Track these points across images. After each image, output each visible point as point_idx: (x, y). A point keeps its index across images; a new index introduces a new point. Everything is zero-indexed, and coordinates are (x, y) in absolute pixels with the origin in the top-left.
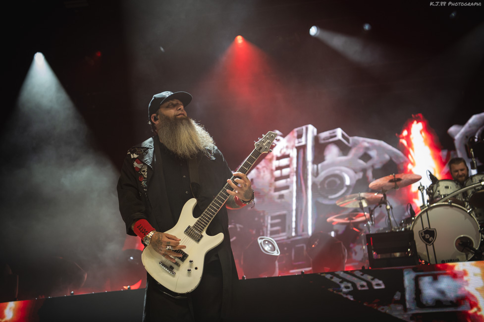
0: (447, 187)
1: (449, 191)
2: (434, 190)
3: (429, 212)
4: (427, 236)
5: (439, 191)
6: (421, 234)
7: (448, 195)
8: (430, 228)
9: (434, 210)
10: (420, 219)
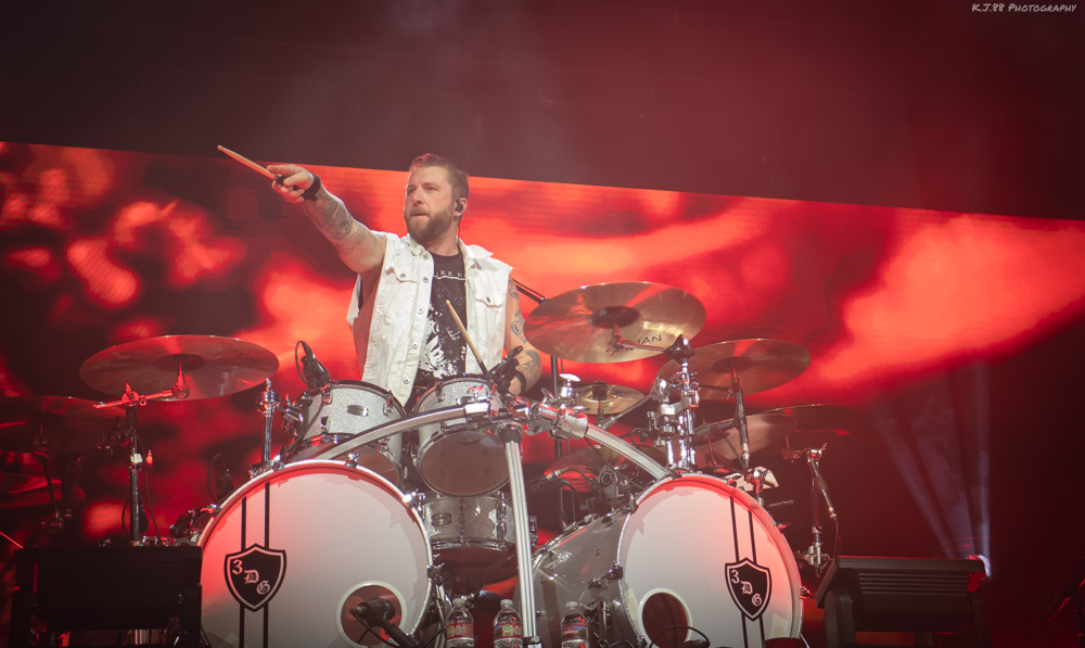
0: (355, 410)
1: (357, 425)
2: (310, 419)
3: (274, 488)
4: (252, 576)
5: (324, 421)
6: (233, 566)
7: (352, 436)
8: (266, 547)
9: (294, 481)
10: (239, 509)
